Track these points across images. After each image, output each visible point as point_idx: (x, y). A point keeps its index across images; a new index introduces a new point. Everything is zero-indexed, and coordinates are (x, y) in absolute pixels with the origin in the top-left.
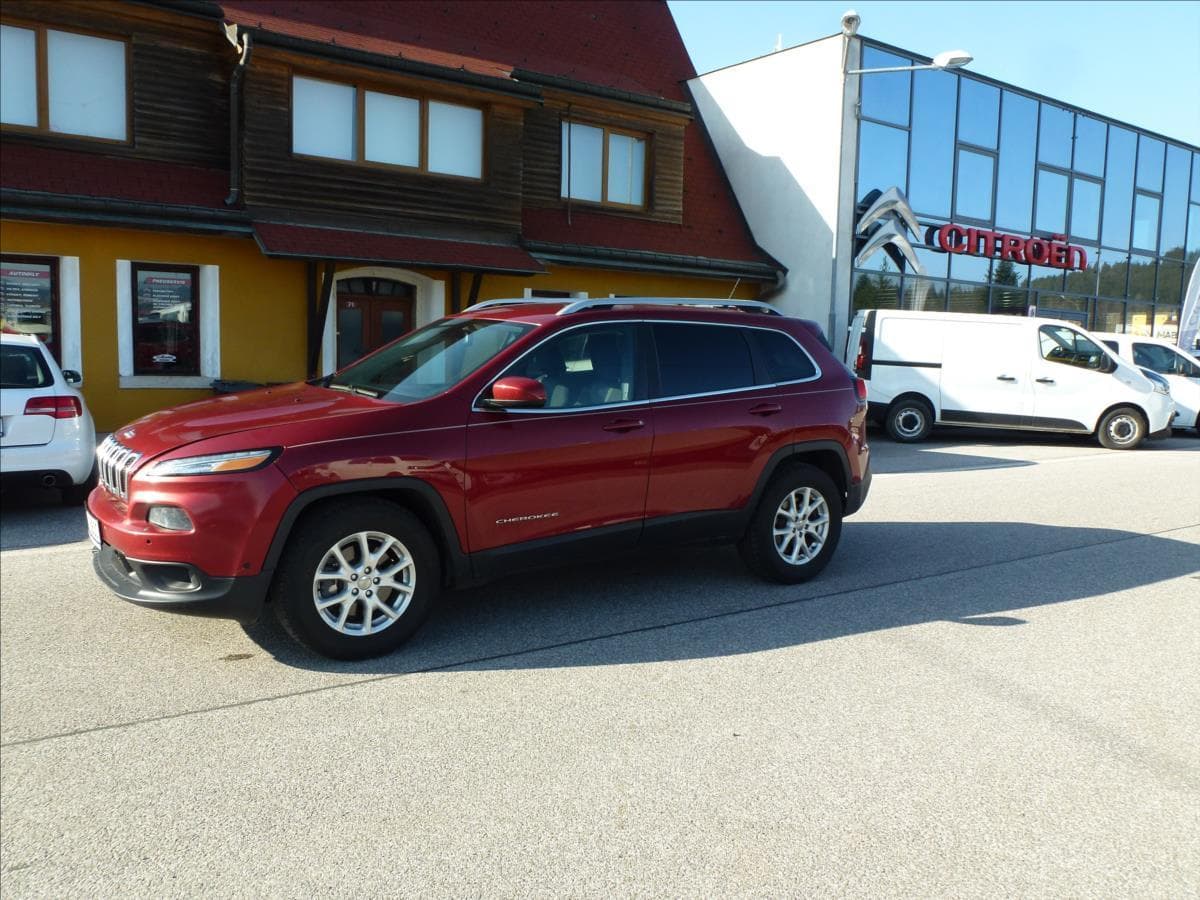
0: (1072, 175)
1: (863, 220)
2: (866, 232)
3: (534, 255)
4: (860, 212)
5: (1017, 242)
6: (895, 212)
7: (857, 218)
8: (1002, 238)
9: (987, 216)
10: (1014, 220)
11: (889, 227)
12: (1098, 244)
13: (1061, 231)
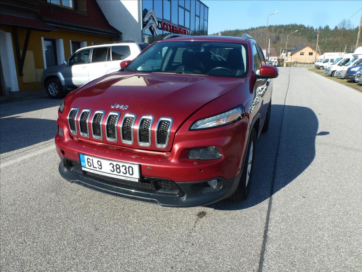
0: (185, 9)
1: (145, 18)
2: (145, 22)
3: (48, 24)
4: (144, 15)
5: (176, 28)
6: (152, 16)
7: (143, 17)
8: (173, 27)
9: (169, 19)
10: (174, 22)
11: (151, 21)
12: (189, 29)
13: (183, 25)
